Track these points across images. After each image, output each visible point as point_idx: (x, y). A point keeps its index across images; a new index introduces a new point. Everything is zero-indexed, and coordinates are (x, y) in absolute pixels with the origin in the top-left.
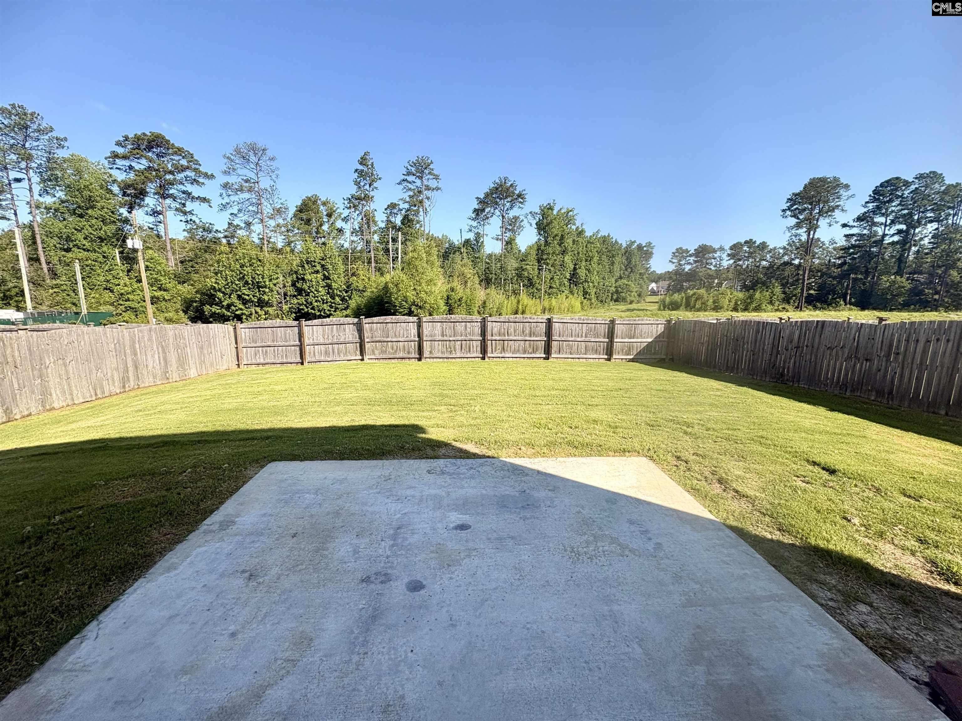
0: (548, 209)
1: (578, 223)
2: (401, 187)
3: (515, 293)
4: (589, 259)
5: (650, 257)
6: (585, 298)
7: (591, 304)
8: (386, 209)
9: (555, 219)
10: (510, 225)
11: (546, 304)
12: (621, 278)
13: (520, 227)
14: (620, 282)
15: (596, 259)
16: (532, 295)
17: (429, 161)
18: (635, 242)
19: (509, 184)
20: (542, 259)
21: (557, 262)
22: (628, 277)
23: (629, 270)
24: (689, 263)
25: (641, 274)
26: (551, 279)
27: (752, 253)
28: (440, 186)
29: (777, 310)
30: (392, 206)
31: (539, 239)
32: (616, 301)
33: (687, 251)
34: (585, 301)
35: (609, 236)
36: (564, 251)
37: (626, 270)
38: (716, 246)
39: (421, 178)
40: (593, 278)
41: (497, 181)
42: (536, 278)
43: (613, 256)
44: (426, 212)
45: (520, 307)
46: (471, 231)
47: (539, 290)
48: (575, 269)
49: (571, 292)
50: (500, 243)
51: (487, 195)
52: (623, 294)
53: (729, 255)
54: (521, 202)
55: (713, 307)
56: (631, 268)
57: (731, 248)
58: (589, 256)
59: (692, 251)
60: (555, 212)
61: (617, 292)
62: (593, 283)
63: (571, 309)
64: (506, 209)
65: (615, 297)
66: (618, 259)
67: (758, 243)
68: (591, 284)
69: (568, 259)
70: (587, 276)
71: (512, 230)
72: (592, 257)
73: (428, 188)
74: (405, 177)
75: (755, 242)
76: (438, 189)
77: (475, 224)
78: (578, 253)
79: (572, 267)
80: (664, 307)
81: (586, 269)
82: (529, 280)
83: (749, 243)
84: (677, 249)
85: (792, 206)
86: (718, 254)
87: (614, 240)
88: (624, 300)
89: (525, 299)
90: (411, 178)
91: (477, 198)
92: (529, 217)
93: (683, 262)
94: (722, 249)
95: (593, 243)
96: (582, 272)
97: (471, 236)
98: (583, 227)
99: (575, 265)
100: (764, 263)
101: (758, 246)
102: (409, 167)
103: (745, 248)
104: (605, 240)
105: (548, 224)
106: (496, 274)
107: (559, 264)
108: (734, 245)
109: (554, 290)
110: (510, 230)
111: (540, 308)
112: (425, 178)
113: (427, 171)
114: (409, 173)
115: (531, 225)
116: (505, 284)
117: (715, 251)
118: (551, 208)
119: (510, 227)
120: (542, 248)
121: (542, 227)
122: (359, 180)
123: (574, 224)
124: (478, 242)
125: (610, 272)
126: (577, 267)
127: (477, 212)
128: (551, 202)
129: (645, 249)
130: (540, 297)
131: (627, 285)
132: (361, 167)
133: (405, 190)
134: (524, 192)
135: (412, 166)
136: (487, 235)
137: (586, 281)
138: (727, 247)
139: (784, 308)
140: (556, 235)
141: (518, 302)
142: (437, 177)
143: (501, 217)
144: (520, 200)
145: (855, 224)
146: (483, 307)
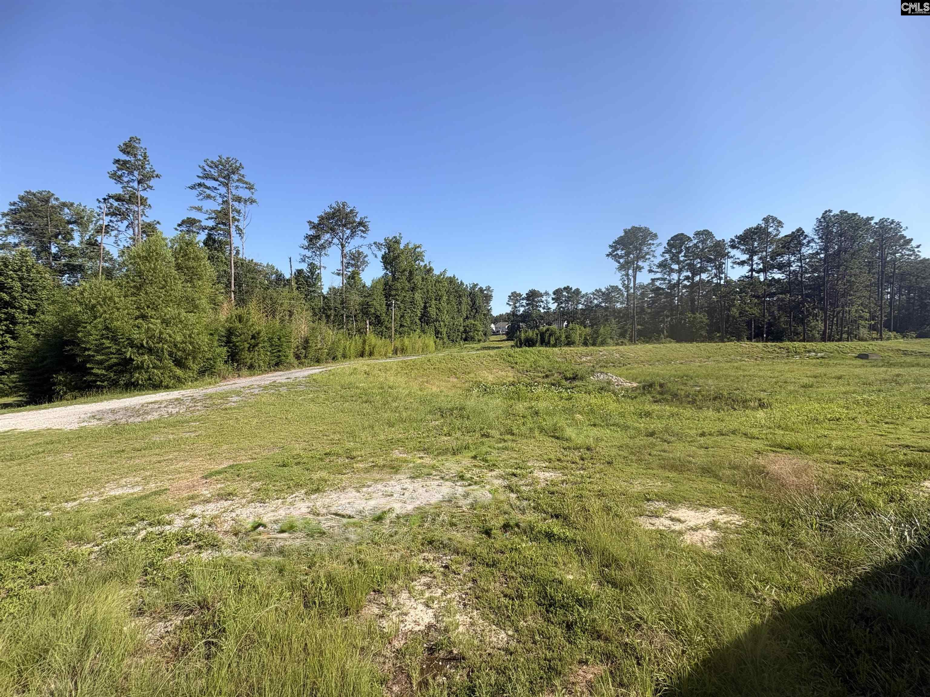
0: (395, 242)
1: (426, 262)
2: (195, 192)
3: (361, 331)
4: (439, 298)
5: (490, 300)
6: (437, 337)
7: (444, 343)
8: (179, 225)
9: (402, 253)
10: (353, 259)
11: (398, 344)
12: (467, 318)
13: (364, 262)
14: (468, 322)
15: (445, 298)
16: (381, 334)
17: (238, 165)
18: (477, 285)
19: (348, 210)
20: (390, 295)
21: (407, 299)
22: (474, 316)
23: (474, 311)
24: (522, 306)
25: (484, 315)
26: (402, 316)
27: (570, 297)
28: (254, 197)
29: (617, 344)
30: (190, 223)
31: (386, 274)
32: (465, 340)
33: (520, 295)
34: (438, 340)
35: (454, 276)
36: (413, 288)
37: (472, 310)
38: (542, 291)
39: (226, 185)
40: (443, 317)
41: (334, 205)
42: (384, 315)
43: (460, 296)
44: (240, 232)
45: (367, 348)
46: (304, 261)
47: (388, 329)
48: (425, 307)
49: (423, 331)
50: (340, 278)
51: (321, 218)
52: (472, 334)
53: (553, 299)
54: (363, 231)
55: (566, 342)
56: (476, 309)
57: (554, 293)
58: (438, 295)
59: (524, 295)
60: (402, 246)
61: (465, 331)
62: (444, 321)
63: (425, 349)
64: (345, 237)
65: (464, 336)
66: (465, 300)
67: (573, 289)
68: (442, 323)
69: (418, 296)
70: (437, 315)
71: (355, 266)
72: (442, 296)
73: (239, 199)
74: (202, 181)
75: (571, 289)
76: (252, 201)
77: (308, 253)
78: (428, 291)
79: (423, 305)
80: (521, 344)
81: (437, 308)
82: (377, 317)
83: (567, 289)
84: (512, 293)
85: (613, 251)
86: (544, 299)
87: (459, 281)
88: (472, 339)
89: (372, 338)
90: (210, 183)
91: (310, 222)
92: (373, 247)
93: (517, 305)
94: (547, 294)
95: (441, 282)
96: (433, 311)
97: (304, 267)
98: (431, 265)
99: (425, 303)
100: (580, 306)
101: (574, 292)
102: (207, 168)
103: (565, 293)
104: (452, 280)
105: (395, 258)
106: (335, 310)
107: (409, 300)
108: (557, 290)
109: (406, 329)
110: (352, 265)
111: (391, 349)
112: (232, 185)
113: (235, 177)
114: (207, 176)
115: (376, 256)
116: (348, 322)
117: (542, 296)
118: (397, 242)
119: (353, 262)
120: (390, 283)
121: (388, 261)
122: (120, 173)
123: (423, 261)
124: (313, 274)
125: (458, 311)
126: (428, 305)
127: (312, 240)
128: (397, 235)
129: (485, 292)
130: (390, 337)
131: (474, 324)
132: (124, 157)
133: (201, 197)
134: (366, 220)
135: (211, 167)
136: (325, 268)
137: (437, 320)
138: (551, 293)
139: (622, 342)
140: (404, 270)
141: (364, 342)
142: (250, 188)
143: (340, 246)
144: (362, 228)
145: (659, 270)
146: (305, 348)
